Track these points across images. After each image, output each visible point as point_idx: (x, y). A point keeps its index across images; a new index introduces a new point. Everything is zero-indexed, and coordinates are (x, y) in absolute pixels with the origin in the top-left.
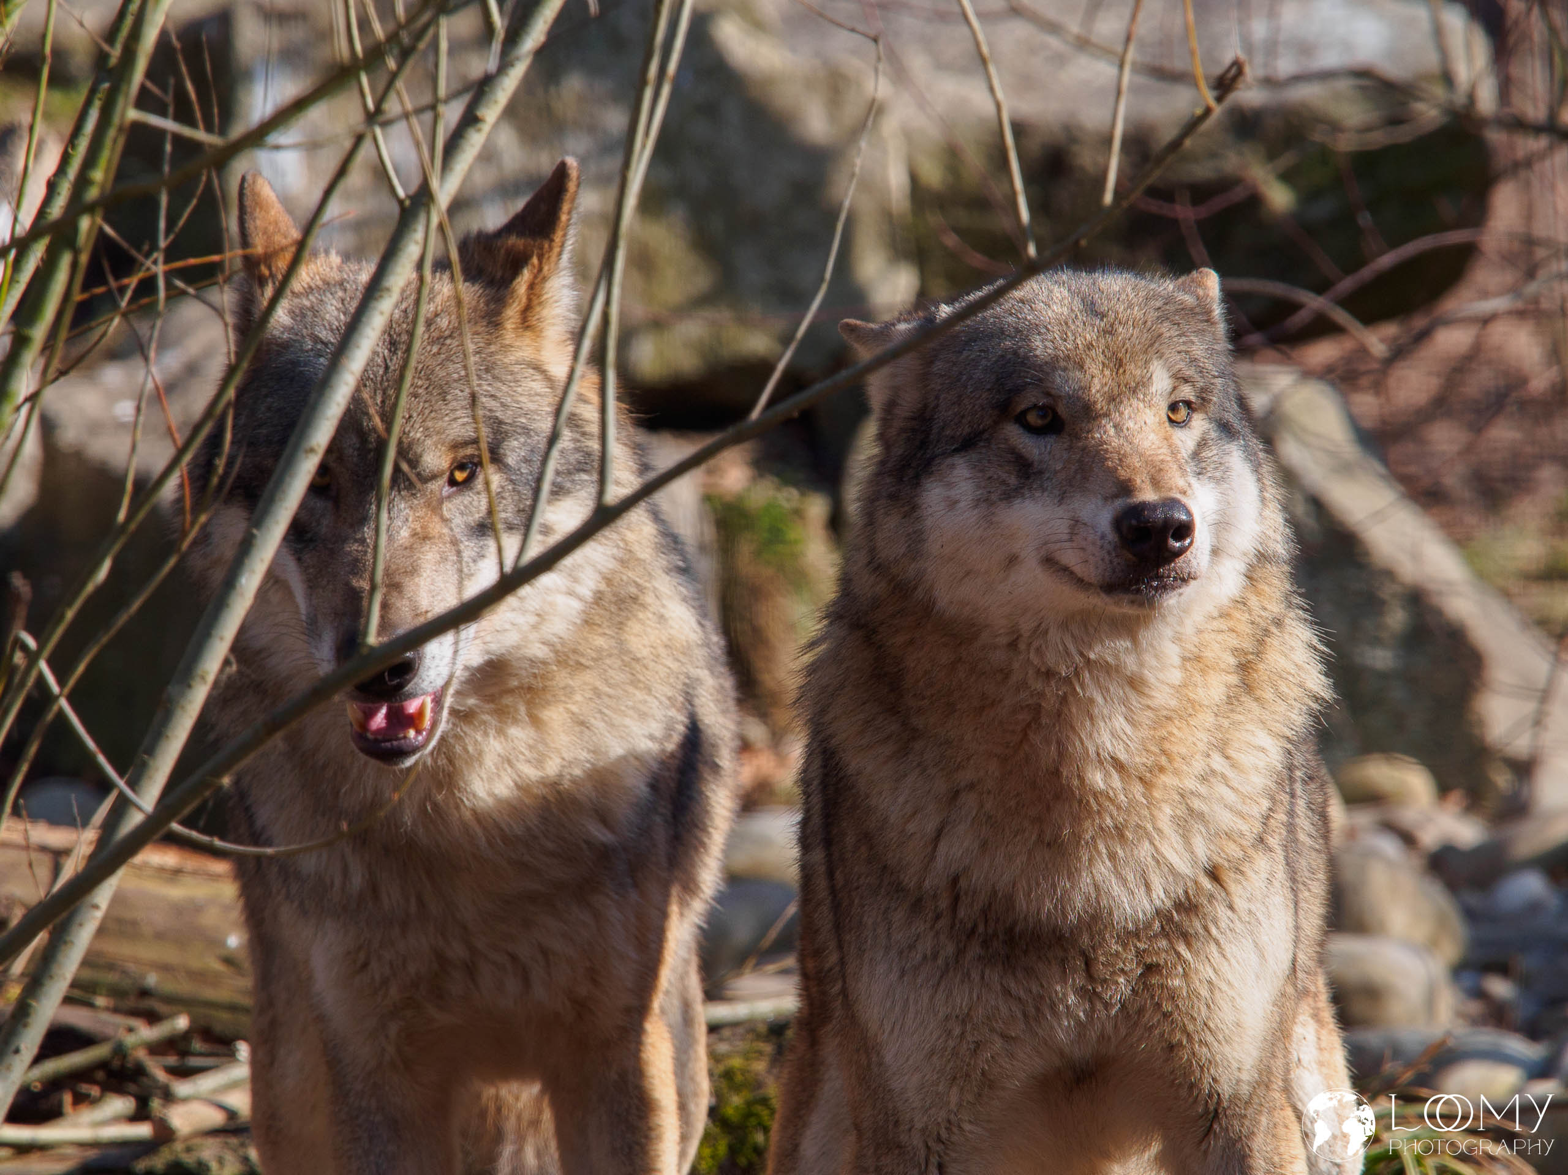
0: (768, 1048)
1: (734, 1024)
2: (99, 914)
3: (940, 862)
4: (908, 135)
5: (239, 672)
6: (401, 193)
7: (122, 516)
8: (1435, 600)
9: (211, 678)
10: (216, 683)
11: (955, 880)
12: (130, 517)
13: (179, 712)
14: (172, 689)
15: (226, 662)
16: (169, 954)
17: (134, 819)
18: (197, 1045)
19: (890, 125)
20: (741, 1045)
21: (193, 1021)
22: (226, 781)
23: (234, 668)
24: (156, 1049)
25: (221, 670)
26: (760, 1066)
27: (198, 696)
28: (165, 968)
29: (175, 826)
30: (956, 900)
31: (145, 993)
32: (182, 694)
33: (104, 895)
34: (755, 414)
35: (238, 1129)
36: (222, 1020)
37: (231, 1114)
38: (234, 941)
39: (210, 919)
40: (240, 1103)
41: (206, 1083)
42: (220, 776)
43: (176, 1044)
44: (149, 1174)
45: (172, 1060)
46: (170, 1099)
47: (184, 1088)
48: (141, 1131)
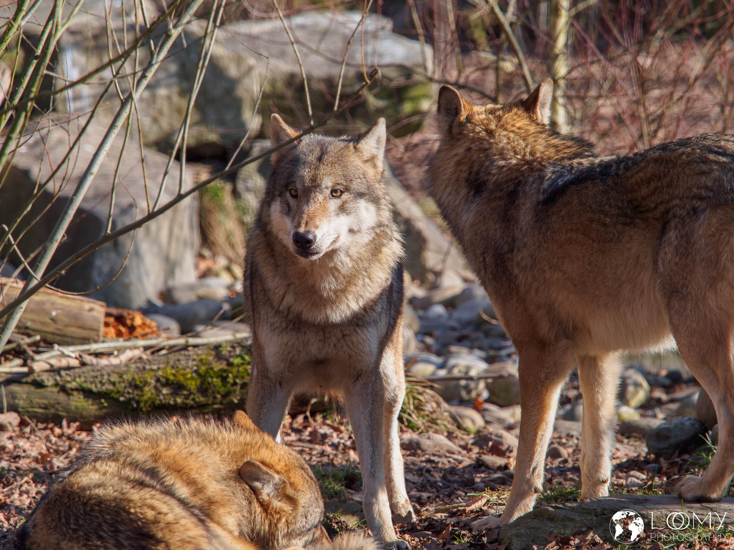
0: (213, 353)
1: (203, 345)
3: (285, 302)
4: (260, 75)
5: (67, 239)
6: (122, 98)
7: (35, 192)
8: (412, 222)
9: (59, 241)
10: (61, 242)
11: (289, 308)
12: (37, 193)
13: (48, 251)
14: (47, 244)
15: (64, 236)
16: (34, 317)
18: (43, 344)
19: (255, 73)
20: (205, 352)
21: (41, 337)
22: (63, 272)
23: (66, 238)
24: (30, 345)
25: (62, 239)
26: (211, 358)
27: (55, 246)
28: (33, 321)
29: (47, 285)
30: (288, 313)
31: (27, 329)
32: (50, 245)
33: (24, 306)
34: (227, 169)
35: (54, 370)
36: (50, 337)
37: (52, 366)
38: (54, 313)
39: (47, 306)
40: (54, 362)
41: (44, 356)
42: (61, 271)
43: (36, 344)
44: (27, 383)
45: (34, 349)
46: (33, 360)
47: (37, 357)
48: (24, 370)
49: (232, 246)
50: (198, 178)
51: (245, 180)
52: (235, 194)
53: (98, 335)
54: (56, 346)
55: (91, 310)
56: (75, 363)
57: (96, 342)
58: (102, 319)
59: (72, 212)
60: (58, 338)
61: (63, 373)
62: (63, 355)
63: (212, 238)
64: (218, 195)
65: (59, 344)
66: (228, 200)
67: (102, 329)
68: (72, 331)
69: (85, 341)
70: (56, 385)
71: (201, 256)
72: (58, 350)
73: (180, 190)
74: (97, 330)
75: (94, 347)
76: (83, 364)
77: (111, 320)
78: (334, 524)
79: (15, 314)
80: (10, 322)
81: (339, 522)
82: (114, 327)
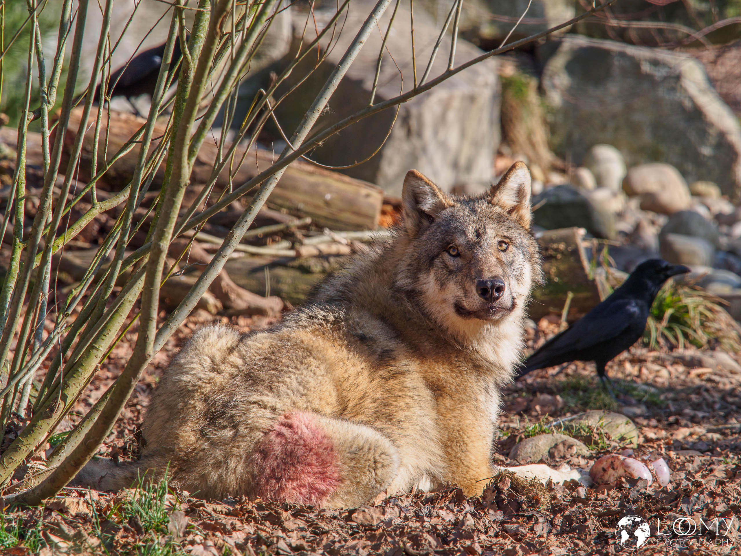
2: (277, 181)
5: (330, 109)
7: (297, 56)
9: (321, 111)
10: (322, 112)
12: (300, 57)
14: (308, 113)
15: (326, 106)
16: (307, 198)
17: (291, 152)
18: (314, 228)
21: (313, 220)
23: (328, 108)
24: (300, 228)
25: (324, 109)
27: (316, 116)
28: (306, 203)
29: (303, 156)
31: (298, 210)
32: (311, 115)
33: (279, 175)
34: (501, 47)
35: (322, 256)
36: (322, 222)
37: (320, 251)
38: (328, 197)
39: (322, 189)
40: (324, 248)
41: (314, 241)
42: (319, 142)
43: (306, 227)
44: (293, 267)
45: (304, 232)
46: (301, 243)
47: (306, 241)
48: (292, 253)
49: (533, 145)
50: (501, 70)
51: (551, 77)
52: (541, 91)
53: (373, 223)
54: (327, 231)
55: (368, 196)
56: (345, 250)
57: (370, 229)
58: (379, 206)
59: (337, 82)
60: (330, 223)
61: (332, 260)
62: (334, 241)
63: (512, 135)
64: (521, 90)
65: (331, 229)
66: (532, 97)
67: (378, 217)
68: (346, 216)
69: (359, 228)
70: (324, 271)
71: (499, 154)
72: (329, 235)
73: (449, 66)
74: (371, 218)
75: (367, 235)
76: (354, 252)
77: (389, 208)
78: (596, 435)
79: (268, 185)
80: (263, 193)
81: (601, 433)
82: (391, 215)
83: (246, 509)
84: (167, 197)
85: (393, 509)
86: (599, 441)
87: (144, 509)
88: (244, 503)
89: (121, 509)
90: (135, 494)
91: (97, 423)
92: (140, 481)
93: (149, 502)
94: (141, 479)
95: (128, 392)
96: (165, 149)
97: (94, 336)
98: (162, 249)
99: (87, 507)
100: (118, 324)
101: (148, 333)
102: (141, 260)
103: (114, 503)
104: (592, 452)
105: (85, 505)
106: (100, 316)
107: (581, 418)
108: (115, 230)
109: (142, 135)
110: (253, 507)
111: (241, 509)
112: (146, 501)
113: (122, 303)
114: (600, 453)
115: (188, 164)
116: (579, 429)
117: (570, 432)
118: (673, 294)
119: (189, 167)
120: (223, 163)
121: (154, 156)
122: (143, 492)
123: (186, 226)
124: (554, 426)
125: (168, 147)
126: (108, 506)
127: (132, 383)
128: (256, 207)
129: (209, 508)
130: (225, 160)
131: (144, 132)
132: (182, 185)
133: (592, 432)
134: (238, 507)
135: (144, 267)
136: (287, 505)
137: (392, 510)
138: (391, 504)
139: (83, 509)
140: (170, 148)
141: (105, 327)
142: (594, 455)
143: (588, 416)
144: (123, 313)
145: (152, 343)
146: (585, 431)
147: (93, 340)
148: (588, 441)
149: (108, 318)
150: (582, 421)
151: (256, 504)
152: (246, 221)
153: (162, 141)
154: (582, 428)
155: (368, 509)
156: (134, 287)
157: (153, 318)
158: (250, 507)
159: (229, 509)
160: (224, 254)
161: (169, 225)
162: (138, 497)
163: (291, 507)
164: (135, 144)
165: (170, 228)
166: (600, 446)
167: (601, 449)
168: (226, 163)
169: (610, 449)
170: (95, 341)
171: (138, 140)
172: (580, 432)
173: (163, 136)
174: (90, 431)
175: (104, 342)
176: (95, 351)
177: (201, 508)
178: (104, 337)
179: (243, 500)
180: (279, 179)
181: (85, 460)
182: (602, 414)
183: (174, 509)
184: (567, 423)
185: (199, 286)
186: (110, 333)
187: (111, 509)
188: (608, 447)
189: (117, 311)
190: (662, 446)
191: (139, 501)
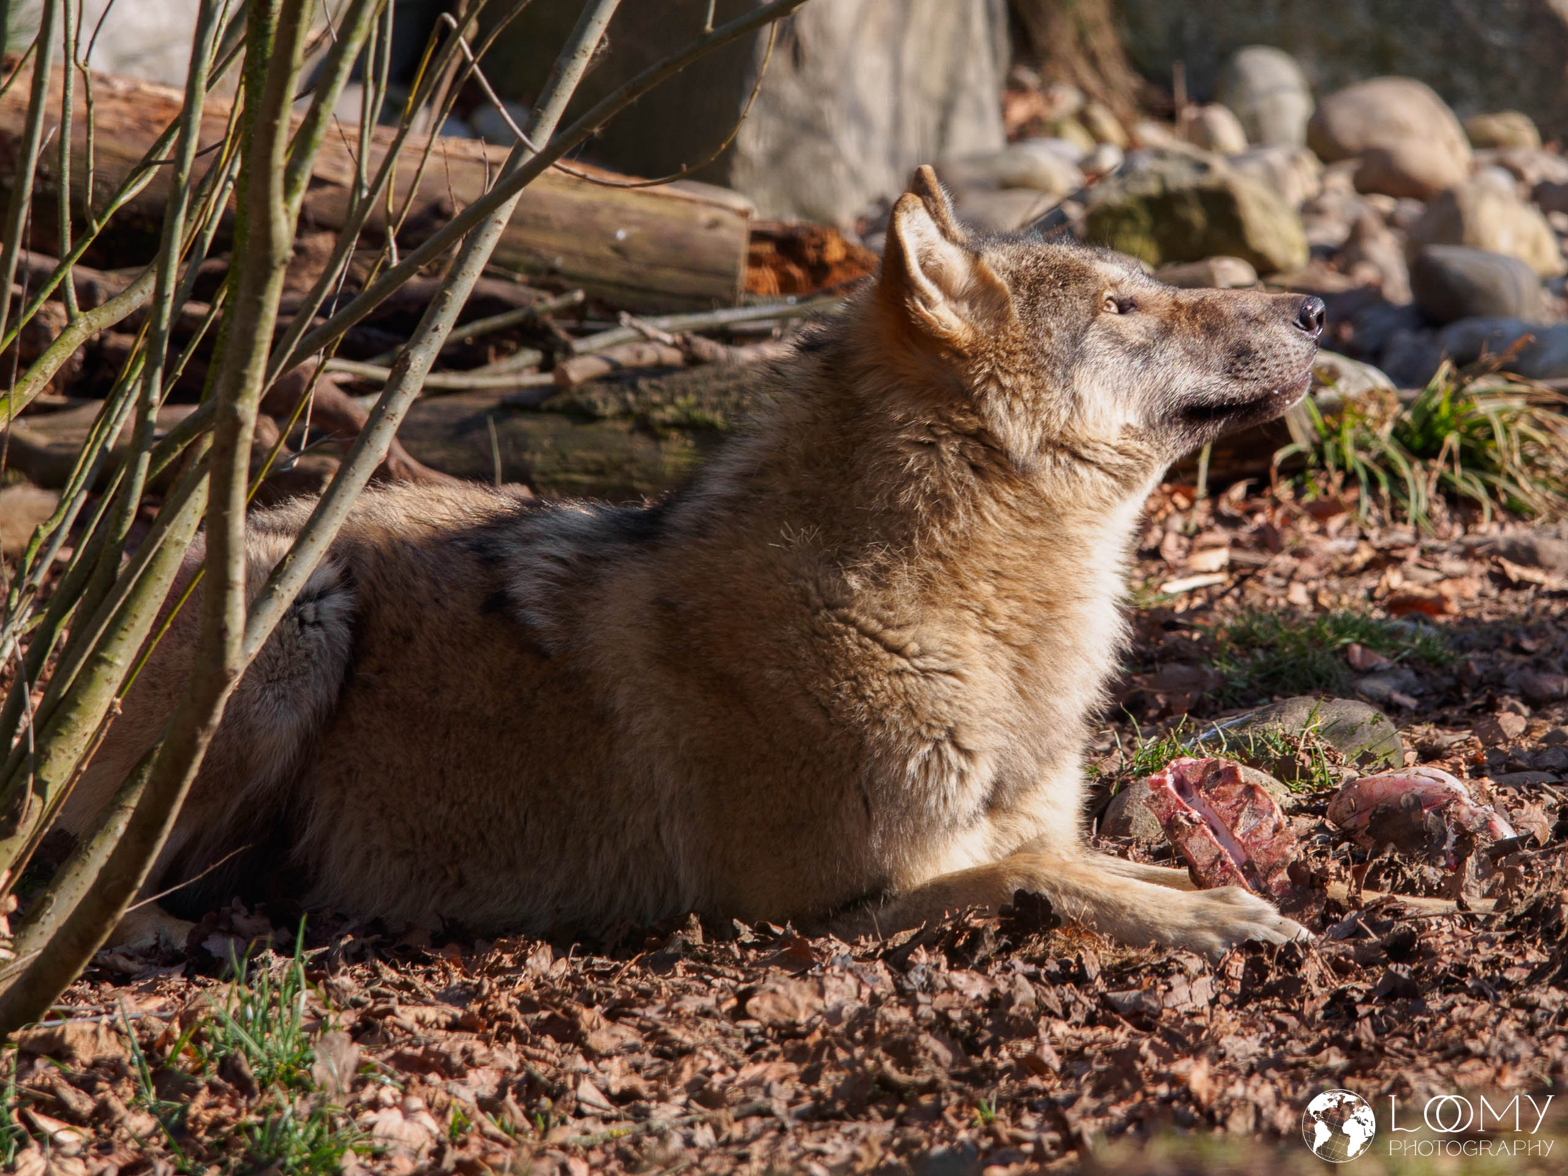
2: (501, 226)
5: (612, 48)
9: (591, 52)
10: (595, 55)
13: (566, 77)
15: (602, 41)
16: (572, 243)
17: (529, 157)
18: (591, 312)
21: (587, 294)
22: (596, 130)
23: (608, 44)
24: (560, 314)
25: (598, 47)
27: (581, 65)
28: (568, 253)
31: (553, 271)
32: (568, 63)
33: (505, 212)
35: (620, 377)
36: (611, 294)
37: (615, 365)
38: (621, 234)
39: (604, 217)
40: (622, 355)
41: (597, 342)
42: (593, 127)
43: (575, 311)
44: (551, 410)
45: (572, 323)
46: (569, 353)
47: (579, 345)
48: (548, 379)
53: (733, 289)
54: (625, 318)
55: (715, 224)
56: (673, 356)
57: (728, 304)
58: (743, 247)
60: (631, 297)
61: (643, 384)
62: (644, 338)
63: (1043, 42)
65: (634, 312)
67: (745, 272)
69: (699, 302)
70: (626, 413)
71: (1014, 87)
72: (631, 326)
74: (731, 275)
75: (722, 317)
76: (693, 361)
77: (767, 249)
78: (1303, 756)
79: (482, 237)
80: (470, 259)
81: (1316, 751)
82: (774, 267)
83: (495, 1011)
84: (242, 294)
85: (843, 979)
86: (1313, 769)
87: (253, 1036)
88: (488, 996)
89: (198, 1039)
90: (229, 998)
91: (123, 841)
92: (237, 969)
93: (264, 1016)
94: (240, 963)
95: (189, 763)
96: (229, 178)
97: (100, 632)
98: (242, 418)
99: (118, 1040)
100: (153, 600)
101: (227, 618)
102: (197, 443)
103: (182, 1026)
104: (1300, 797)
105: (113, 1035)
106: (110, 586)
107: (1265, 719)
108: (129, 376)
109: (171, 143)
110: (510, 1005)
111: (483, 1012)
112: (255, 1015)
113: (160, 549)
114: (1317, 797)
115: (287, 211)
116: (1263, 744)
117: (1243, 754)
118: (1454, 398)
119: (289, 220)
120: (370, 199)
121: (206, 192)
122: (246, 992)
123: (294, 354)
124: (1204, 742)
125: (235, 173)
126: (168, 1035)
127: (201, 740)
128: (458, 292)
129: (407, 1016)
130: (373, 191)
131: (176, 135)
132: (277, 262)
133: (1296, 749)
134: (475, 1007)
135: (204, 460)
136: (590, 993)
137: (839, 982)
138: (836, 969)
139: (110, 1048)
140: (242, 173)
141: (124, 609)
142: (1304, 804)
143: (1281, 712)
144: (162, 572)
145: (238, 642)
146: (1276, 748)
147: (98, 643)
148: (1285, 771)
149: (130, 587)
150: (1268, 726)
151: (517, 996)
152: (436, 329)
153: (220, 155)
154: (1268, 740)
155: (784, 984)
156: (184, 508)
157: (235, 583)
158: (503, 1006)
159: (454, 1017)
160: (391, 411)
161: (254, 360)
162: (236, 1003)
163: (599, 996)
164: (156, 168)
165: (257, 368)
166: (1316, 780)
167: (1320, 788)
168: (377, 198)
169: (1339, 786)
170: (105, 643)
171: (163, 158)
172: (1267, 752)
173: (222, 144)
174: (111, 859)
175: (125, 644)
176: (104, 668)
177: (389, 1019)
178: (123, 634)
179: (485, 991)
180: (505, 221)
181: (104, 931)
182: (1314, 703)
183: (325, 1028)
184: (1233, 733)
185: (339, 493)
186: (137, 623)
187: (176, 1042)
188: (1335, 781)
189: (149, 568)
190: (1463, 767)
191: (241, 1019)
